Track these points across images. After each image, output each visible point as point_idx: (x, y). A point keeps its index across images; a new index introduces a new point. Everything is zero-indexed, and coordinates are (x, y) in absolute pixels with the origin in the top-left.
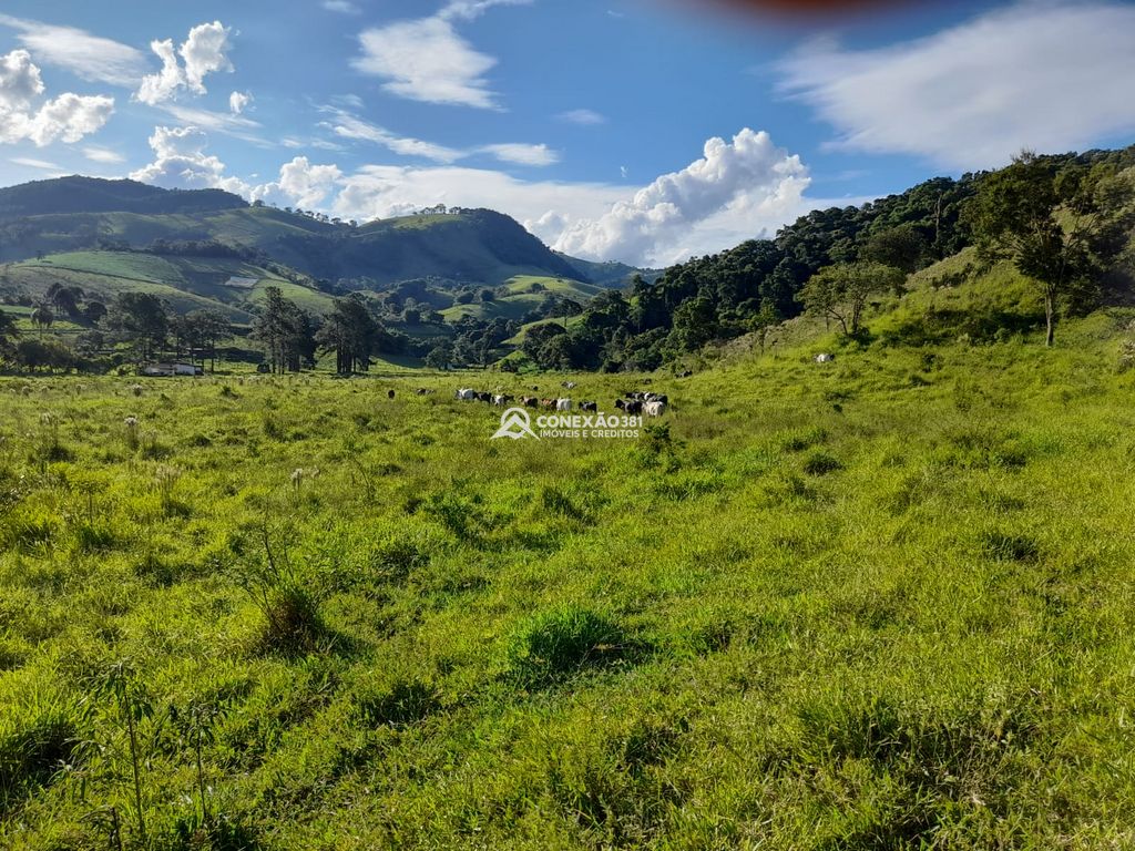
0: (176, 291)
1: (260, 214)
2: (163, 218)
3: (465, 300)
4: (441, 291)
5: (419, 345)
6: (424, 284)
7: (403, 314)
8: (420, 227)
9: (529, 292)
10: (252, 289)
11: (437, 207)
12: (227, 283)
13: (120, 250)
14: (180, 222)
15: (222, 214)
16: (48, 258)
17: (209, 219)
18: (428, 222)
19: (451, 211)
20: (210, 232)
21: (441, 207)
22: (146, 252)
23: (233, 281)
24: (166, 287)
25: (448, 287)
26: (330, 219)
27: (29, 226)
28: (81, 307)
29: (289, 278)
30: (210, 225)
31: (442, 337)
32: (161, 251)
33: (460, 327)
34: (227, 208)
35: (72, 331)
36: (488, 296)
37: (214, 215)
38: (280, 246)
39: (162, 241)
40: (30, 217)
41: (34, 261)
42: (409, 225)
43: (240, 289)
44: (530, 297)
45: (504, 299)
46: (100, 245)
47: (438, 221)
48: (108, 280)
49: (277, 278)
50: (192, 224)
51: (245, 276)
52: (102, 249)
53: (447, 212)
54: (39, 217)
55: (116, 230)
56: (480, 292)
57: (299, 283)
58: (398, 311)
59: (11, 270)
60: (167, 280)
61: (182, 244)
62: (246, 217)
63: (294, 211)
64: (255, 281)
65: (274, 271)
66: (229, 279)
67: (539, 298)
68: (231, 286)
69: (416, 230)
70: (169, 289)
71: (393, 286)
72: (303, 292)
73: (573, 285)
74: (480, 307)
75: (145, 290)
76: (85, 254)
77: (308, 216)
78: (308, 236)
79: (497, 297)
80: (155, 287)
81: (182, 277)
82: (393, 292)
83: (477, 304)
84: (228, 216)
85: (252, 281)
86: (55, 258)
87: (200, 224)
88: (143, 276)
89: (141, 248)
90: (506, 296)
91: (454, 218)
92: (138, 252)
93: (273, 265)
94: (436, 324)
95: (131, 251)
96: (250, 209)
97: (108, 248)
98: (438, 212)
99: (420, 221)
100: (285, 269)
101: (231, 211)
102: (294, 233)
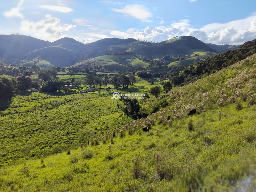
0: (117, 63)
1: (138, 43)
2: (119, 46)
3: (177, 60)
4: (174, 57)
6: (169, 56)
7: (158, 66)
8: (171, 42)
10: (131, 61)
11: (176, 37)
14: (122, 46)
15: (130, 44)
16: (95, 58)
17: (128, 45)
18: (173, 41)
19: (180, 37)
23: (128, 60)
25: (175, 56)
26: (153, 42)
27: (96, 50)
29: (139, 58)
32: (116, 54)
33: (170, 68)
34: (131, 43)
36: (182, 59)
37: (129, 44)
39: (116, 52)
41: (93, 59)
42: (169, 42)
43: (129, 61)
44: (193, 58)
45: (187, 59)
47: (175, 40)
48: (104, 62)
49: (136, 58)
50: (125, 46)
52: (105, 55)
53: (179, 38)
54: (98, 48)
55: (111, 49)
56: (181, 58)
59: (89, 61)
60: (116, 61)
61: (119, 52)
62: (135, 44)
63: (145, 41)
65: (136, 57)
67: (195, 58)
68: (127, 61)
70: (115, 63)
71: (163, 57)
72: (141, 61)
73: (207, 54)
74: (180, 62)
75: (110, 63)
76: (102, 56)
77: (148, 42)
78: (147, 47)
79: (185, 58)
80: (112, 63)
81: (118, 60)
82: (162, 59)
83: (180, 61)
84: (132, 44)
85: (132, 59)
86: (97, 58)
87: (126, 46)
88: (111, 61)
89: (112, 54)
90: (187, 58)
91: (180, 39)
92: (111, 55)
93: (137, 55)
94: (165, 68)
95: (110, 55)
96: (136, 42)
97: (106, 54)
98: (176, 38)
99: (172, 41)
100: (139, 56)
101: (132, 43)
102: (144, 47)
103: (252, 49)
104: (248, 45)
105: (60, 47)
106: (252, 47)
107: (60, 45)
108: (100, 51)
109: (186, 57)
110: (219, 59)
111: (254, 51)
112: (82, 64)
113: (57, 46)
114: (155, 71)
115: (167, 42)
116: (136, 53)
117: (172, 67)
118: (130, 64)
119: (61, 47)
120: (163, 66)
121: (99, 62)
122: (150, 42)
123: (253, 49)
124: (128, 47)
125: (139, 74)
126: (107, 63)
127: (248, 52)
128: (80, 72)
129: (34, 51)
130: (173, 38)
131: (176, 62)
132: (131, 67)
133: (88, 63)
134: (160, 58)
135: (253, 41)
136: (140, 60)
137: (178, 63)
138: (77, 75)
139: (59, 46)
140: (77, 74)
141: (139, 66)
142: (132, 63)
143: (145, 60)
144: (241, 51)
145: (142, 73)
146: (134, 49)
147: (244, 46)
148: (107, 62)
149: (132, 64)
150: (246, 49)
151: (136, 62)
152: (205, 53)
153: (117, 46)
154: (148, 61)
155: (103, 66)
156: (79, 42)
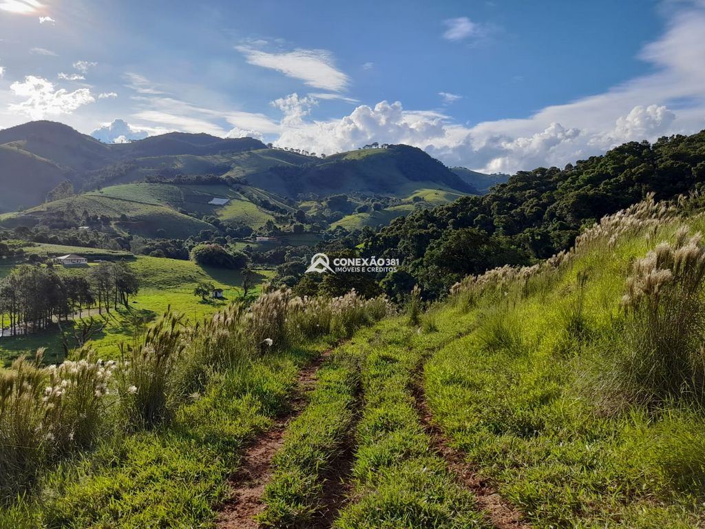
1: (264, 154)
2: (208, 158)
3: (362, 210)
4: (357, 202)
6: (345, 198)
7: (293, 227)
8: (357, 158)
9: (409, 203)
10: (221, 206)
11: (374, 144)
12: (211, 202)
13: (155, 182)
14: (218, 159)
15: (243, 154)
16: (104, 189)
17: (234, 158)
18: (364, 155)
19: (382, 147)
20: (232, 165)
21: (376, 144)
22: (170, 183)
23: (215, 201)
25: (364, 198)
26: (310, 153)
27: (133, 165)
29: (250, 197)
30: (234, 161)
32: (178, 183)
34: (245, 151)
36: (377, 207)
37: (236, 155)
38: (269, 173)
40: (137, 159)
41: (94, 192)
42: (352, 157)
43: (216, 206)
44: (407, 207)
45: (390, 209)
46: (146, 179)
47: (370, 154)
48: (127, 204)
49: (243, 198)
50: (224, 161)
52: (145, 181)
54: (141, 159)
55: (179, 166)
56: (373, 205)
57: (251, 200)
59: (77, 199)
60: (174, 203)
61: (193, 177)
62: (256, 156)
63: (289, 149)
64: (228, 200)
65: (244, 193)
66: (212, 199)
68: (211, 204)
69: (354, 160)
71: (327, 199)
72: (252, 208)
73: (446, 196)
74: (369, 215)
75: (144, 211)
76: (132, 186)
77: (296, 153)
78: (288, 167)
79: (387, 206)
81: (183, 199)
82: (324, 203)
83: (369, 213)
84: (246, 155)
85: (225, 201)
86: (108, 190)
87: (228, 161)
88: (154, 201)
89: (168, 180)
90: (392, 206)
91: (382, 151)
92: (166, 183)
94: (315, 234)
95: (161, 182)
96: (260, 150)
97: (150, 180)
98: (374, 147)
99: (359, 154)
100: (253, 191)
101: (248, 152)
102: (279, 165)
103: (530, 197)
104: (520, 184)
105: (13, 148)
106: (529, 193)
107: (18, 143)
108: (145, 169)
109: (390, 204)
110: (431, 224)
111: (534, 206)
112: (48, 208)
113: (5, 145)
114: (280, 242)
115: (348, 157)
116: (246, 183)
118: (219, 214)
120: (307, 227)
121: (109, 202)
122: (301, 153)
123: (532, 199)
124: (234, 164)
125: (201, 254)
126: (135, 210)
127: (516, 208)
130: (364, 148)
131: (359, 217)
132: (216, 223)
133: (69, 205)
134: (320, 202)
135: (536, 172)
136: (251, 204)
137: (363, 218)
139: (11, 145)
142: (224, 213)
143: (264, 205)
144: (495, 203)
145: (211, 250)
146: (249, 171)
147: (507, 188)
148: (136, 205)
149: (222, 215)
150: (512, 199)
151: (236, 209)
152: (442, 193)
153: (200, 158)
154: (274, 208)
155: (115, 219)
156: (88, 139)
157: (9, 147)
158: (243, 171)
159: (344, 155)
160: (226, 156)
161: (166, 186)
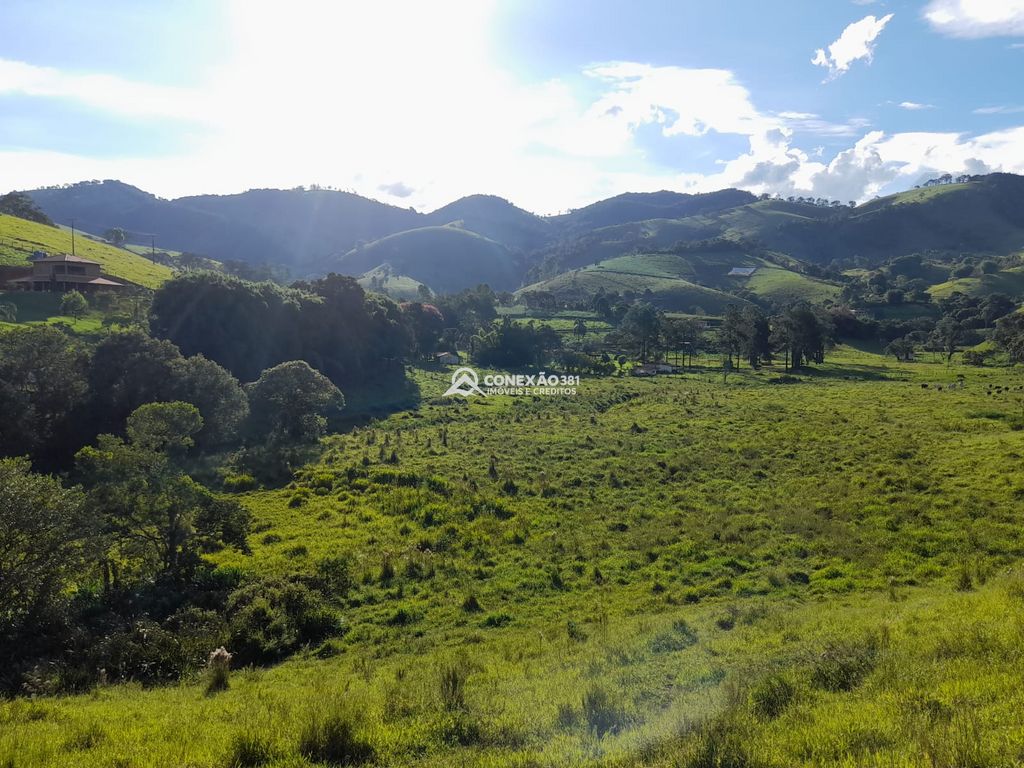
0: (688, 283)
1: (765, 207)
2: (686, 220)
3: (962, 274)
4: (938, 264)
5: (897, 326)
6: (919, 259)
7: (886, 295)
8: (919, 200)
10: (748, 278)
11: (942, 178)
12: (730, 273)
13: (651, 252)
14: (702, 221)
15: (733, 211)
16: (602, 264)
17: (722, 217)
18: (929, 195)
19: (959, 180)
20: (722, 227)
21: (947, 177)
22: (670, 253)
23: (734, 271)
24: (682, 281)
25: (947, 260)
26: (830, 202)
27: (594, 238)
28: (614, 308)
29: (782, 264)
30: (723, 222)
31: (923, 318)
32: (680, 251)
33: (948, 305)
34: (735, 206)
35: (605, 330)
36: (991, 268)
37: (727, 213)
39: (681, 243)
40: (595, 230)
41: (592, 267)
42: (911, 199)
43: (740, 278)
45: (1011, 270)
46: (637, 250)
47: (940, 192)
48: (640, 278)
49: (773, 265)
50: (708, 222)
51: (744, 266)
52: (639, 252)
53: (954, 182)
54: (601, 229)
55: (651, 234)
57: (791, 269)
58: (881, 292)
59: (578, 276)
60: (683, 275)
61: (696, 243)
62: (752, 211)
63: (796, 199)
64: (753, 270)
65: (771, 259)
66: (731, 269)
68: (733, 275)
69: (916, 204)
70: (683, 283)
71: (886, 263)
72: (793, 277)
74: (978, 280)
75: (665, 285)
76: (628, 258)
77: (809, 203)
78: (807, 223)
79: (1002, 268)
80: (673, 282)
81: (694, 271)
82: (883, 270)
83: (977, 277)
84: (738, 212)
85: (750, 270)
86: (606, 264)
87: (715, 221)
88: (667, 275)
89: (666, 249)
91: (961, 186)
92: (663, 253)
93: (770, 254)
94: (920, 304)
95: (660, 253)
96: (757, 203)
97: (643, 251)
98: (944, 182)
99: (922, 195)
100: (780, 256)
101: (741, 207)
102: (794, 221)
105: (457, 229)
107: (457, 223)
109: (1004, 263)
112: (550, 288)
113: (446, 226)
114: (872, 315)
115: (904, 201)
116: (764, 247)
117: (952, 299)
118: (748, 287)
119: (462, 230)
120: (907, 296)
121: (618, 278)
122: (815, 203)
126: (651, 284)
128: (571, 309)
129: (367, 246)
130: (926, 185)
131: (960, 284)
132: (754, 298)
133: (574, 282)
134: (875, 269)
136: (791, 273)
137: (969, 283)
138: (561, 318)
139: (453, 226)
140: (560, 313)
141: (793, 296)
142: (756, 286)
143: (812, 272)
146: (748, 233)
148: (651, 279)
149: (754, 288)
151: (770, 279)
154: (826, 275)
155: (639, 296)
157: (452, 228)
158: (741, 233)
159: (893, 198)
160: (710, 215)
161: (667, 256)
